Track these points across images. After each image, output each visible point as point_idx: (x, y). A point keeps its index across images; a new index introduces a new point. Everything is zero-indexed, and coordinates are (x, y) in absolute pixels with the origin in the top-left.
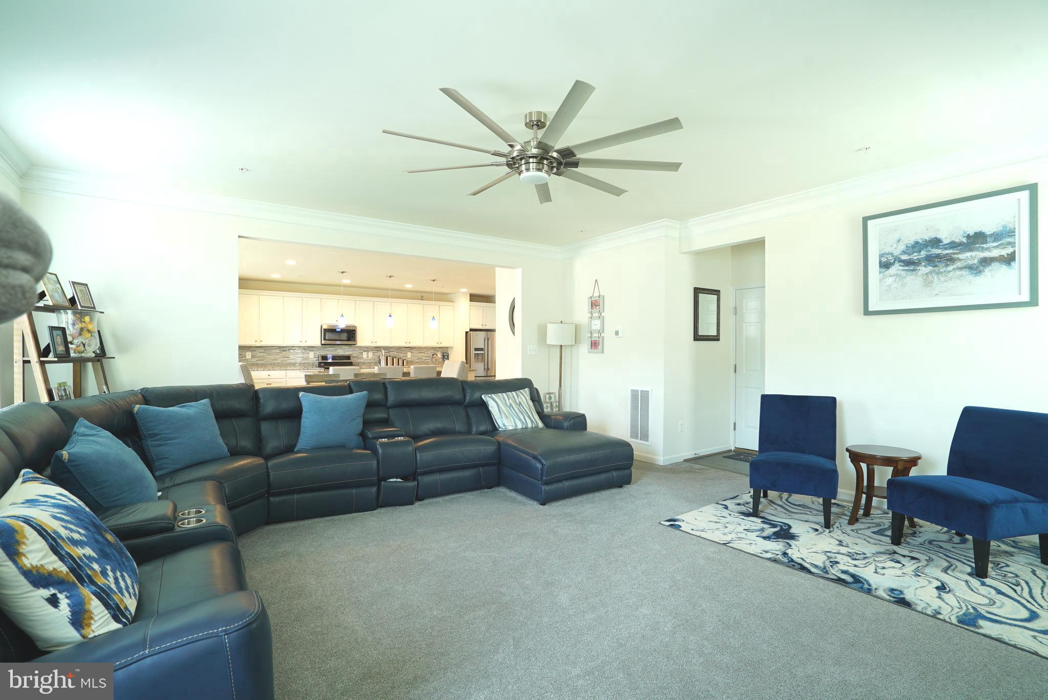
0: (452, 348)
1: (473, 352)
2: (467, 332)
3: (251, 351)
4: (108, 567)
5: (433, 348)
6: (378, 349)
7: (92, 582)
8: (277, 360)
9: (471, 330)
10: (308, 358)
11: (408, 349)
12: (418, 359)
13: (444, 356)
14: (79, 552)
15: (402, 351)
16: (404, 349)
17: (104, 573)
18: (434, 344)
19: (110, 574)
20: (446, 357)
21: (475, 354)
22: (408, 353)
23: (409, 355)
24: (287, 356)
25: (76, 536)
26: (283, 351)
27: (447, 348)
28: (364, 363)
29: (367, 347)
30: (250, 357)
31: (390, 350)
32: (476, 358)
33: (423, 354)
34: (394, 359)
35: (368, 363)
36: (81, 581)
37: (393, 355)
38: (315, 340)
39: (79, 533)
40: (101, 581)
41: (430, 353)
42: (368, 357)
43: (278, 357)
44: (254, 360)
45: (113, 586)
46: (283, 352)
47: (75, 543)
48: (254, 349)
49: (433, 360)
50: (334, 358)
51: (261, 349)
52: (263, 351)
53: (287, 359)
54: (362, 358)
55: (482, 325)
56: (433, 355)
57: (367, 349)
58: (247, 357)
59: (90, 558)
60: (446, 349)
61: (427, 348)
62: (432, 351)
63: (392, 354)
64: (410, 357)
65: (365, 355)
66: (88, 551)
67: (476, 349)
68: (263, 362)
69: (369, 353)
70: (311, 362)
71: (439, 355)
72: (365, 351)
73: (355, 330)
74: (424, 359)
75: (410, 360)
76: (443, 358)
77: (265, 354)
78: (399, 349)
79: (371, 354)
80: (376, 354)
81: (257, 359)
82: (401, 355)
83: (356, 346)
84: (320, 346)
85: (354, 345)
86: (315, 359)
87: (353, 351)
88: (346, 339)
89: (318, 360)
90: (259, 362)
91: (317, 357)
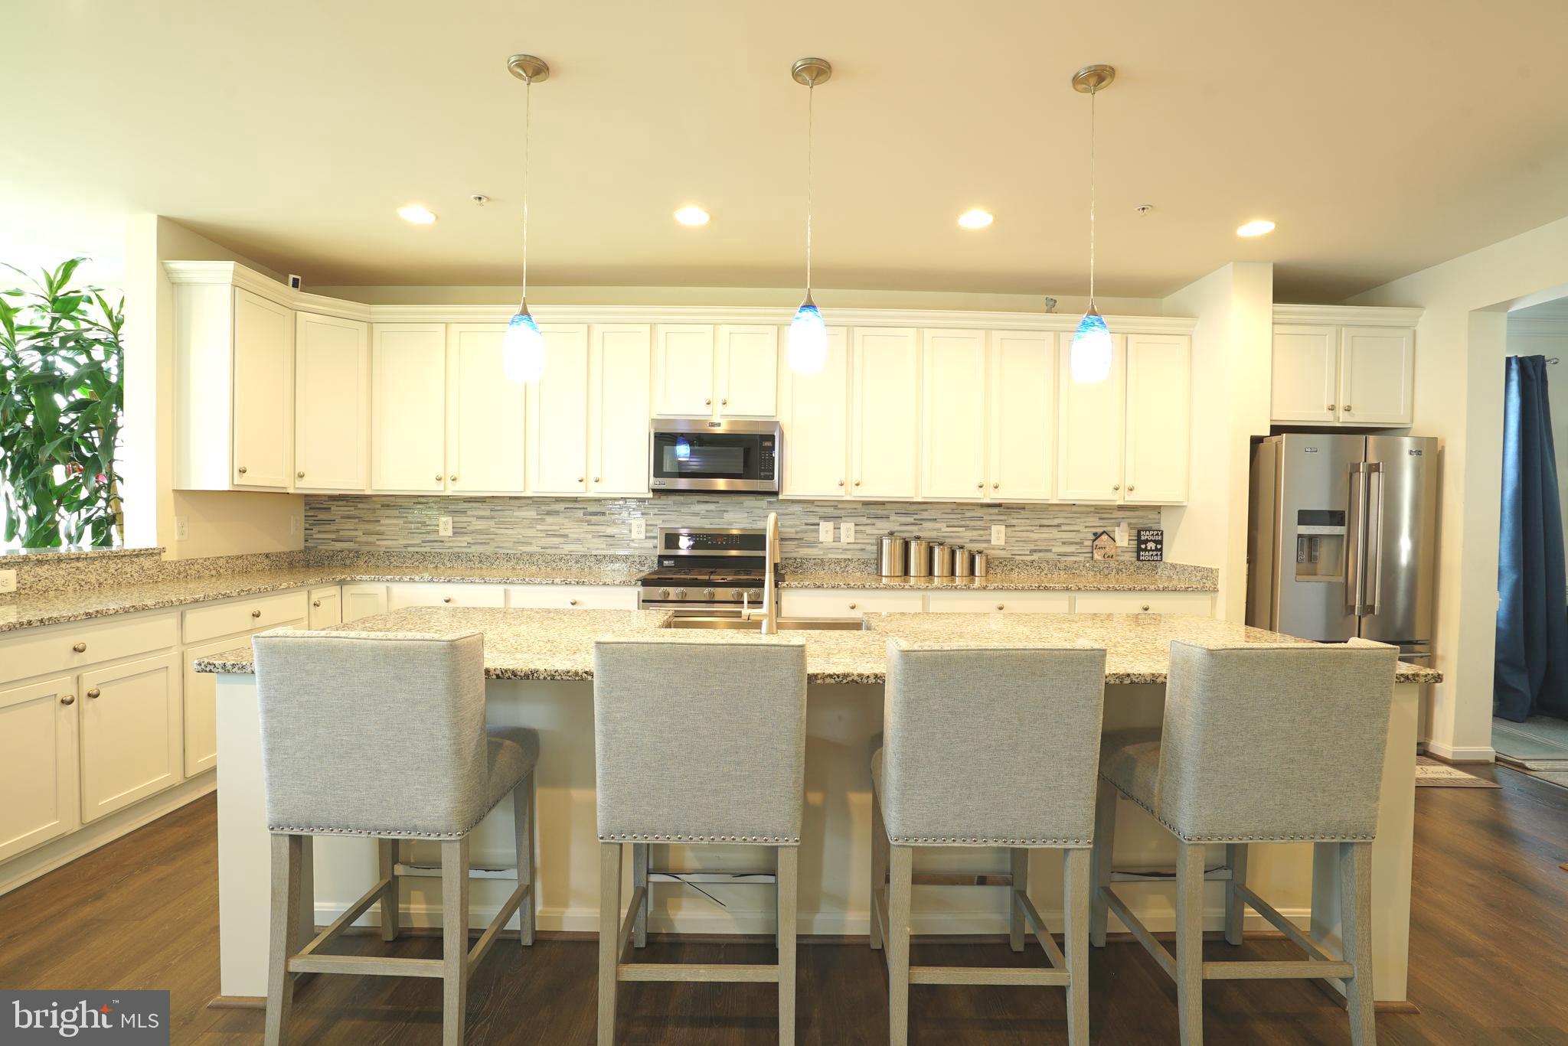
0: (1177, 508)
1: (1289, 531)
2: (1256, 441)
3: (453, 513)
5: (1100, 510)
6: (874, 509)
8: (530, 544)
9: (1276, 430)
10: (625, 540)
11: (995, 510)
12: (1033, 551)
13: (1140, 542)
15: (972, 518)
16: (979, 512)
18: (1100, 493)
20: (1151, 545)
21: (1300, 536)
22: (995, 529)
23: (998, 535)
24: (563, 532)
26: (549, 513)
27: (1157, 509)
28: (822, 563)
29: (836, 504)
30: (450, 533)
31: (925, 515)
32: (1305, 556)
33: (1054, 533)
34: (937, 551)
35: (838, 562)
37: (934, 534)
41: (1084, 529)
42: (837, 539)
43: (531, 532)
44: (459, 543)
46: (550, 519)
48: (462, 505)
49: (1096, 556)
50: (700, 540)
51: (485, 506)
52: (488, 513)
53: (561, 540)
54: (815, 543)
55: (1332, 408)
56: (1097, 536)
57: (834, 510)
58: (442, 533)
60: (1153, 515)
61: (1072, 510)
62: (1093, 521)
63: (929, 531)
64: (1002, 542)
65: (826, 532)
67: (1305, 517)
68: (488, 550)
69: (843, 526)
70: (637, 553)
71: (1123, 538)
72: (826, 518)
73: (772, 438)
74: (1055, 550)
75: (1003, 554)
76: (1139, 550)
77: (492, 523)
78: (959, 509)
79: (847, 531)
80: (869, 530)
81: (468, 539)
82: (964, 536)
83: (781, 497)
84: (651, 495)
85: (776, 494)
86: (650, 544)
87: (772, 516)
88: (740, 470)
89: (655, 547)
90: (476, 549)
91: (655, 538)
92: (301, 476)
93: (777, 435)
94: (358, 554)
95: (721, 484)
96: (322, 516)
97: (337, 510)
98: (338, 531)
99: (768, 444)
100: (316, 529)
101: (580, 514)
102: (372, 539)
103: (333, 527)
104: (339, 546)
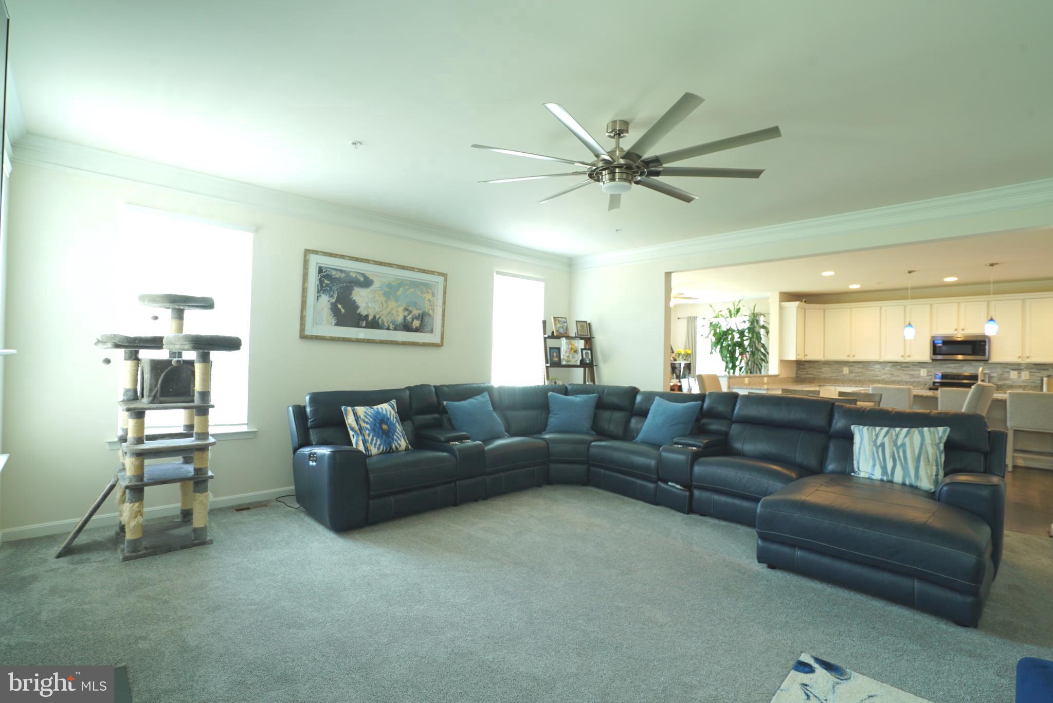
3: (849, 366)
4: (372, 434)
7: (364, 436)
8: (880, 377)
10: (919, 376)
14: (363, 425)
17: (369, 435)
19: (371, 436)
24: (892, 373)
25: (367, 420)
29: (1020, 365)
30: (847, 372)
36: (361, 434)
38: (925, 354)
39: (369, 420)
40: (367, 437)
42: (1019, 378)
43: (879, 373)
44: (852, 375)
45: (370, 441)
46: (887, 369)
47: (365, 422)
48: (852, 364)
50: (945, 376)
51: (860, 364)
52: (861, 366)
53: (892, 376)
54: (1007, 379)
57: (1019, 367)
58: (845, 372)
59: (367, 429)
65: (1013, 375)
66: (368, 426)
68: (862, 378)
69: (1023, 373)
70: (923, 381)
72: (1014, 370)
77: (864, 370)
79: (1025, 374)
80: (1037, 375)
81: (855, 375)
83: (990, 362)
84: (931, 361)
85: (987, 361)
86: (929, 377)
87: (981, 369)
88: (970, 352)
89: (931, 379)
90: (858, 378)
91: (931, 376)
92: (806, 355)
93: (987, 340)
94: (814, 379)
95: (960, 357)
96: (802, 367)
97: (807, 365)
98: (807, 371)
99: (983, 343)
100: (800, 371)
101: (899, 367)
102: (820, 374)
103: (805, 370)
104: (808, 376)
